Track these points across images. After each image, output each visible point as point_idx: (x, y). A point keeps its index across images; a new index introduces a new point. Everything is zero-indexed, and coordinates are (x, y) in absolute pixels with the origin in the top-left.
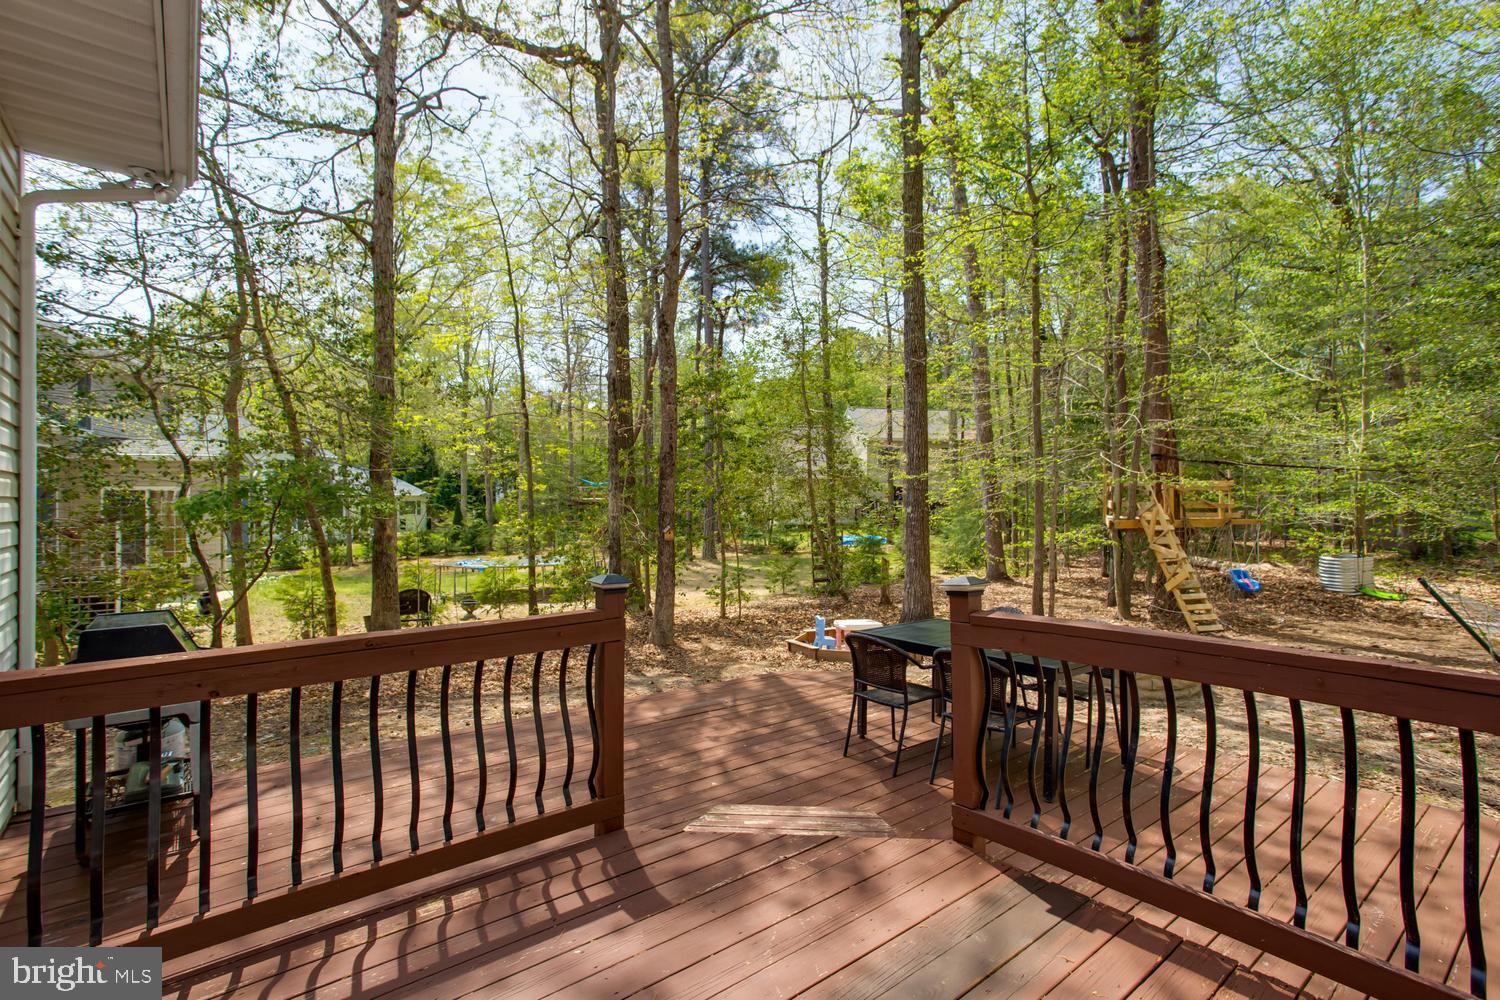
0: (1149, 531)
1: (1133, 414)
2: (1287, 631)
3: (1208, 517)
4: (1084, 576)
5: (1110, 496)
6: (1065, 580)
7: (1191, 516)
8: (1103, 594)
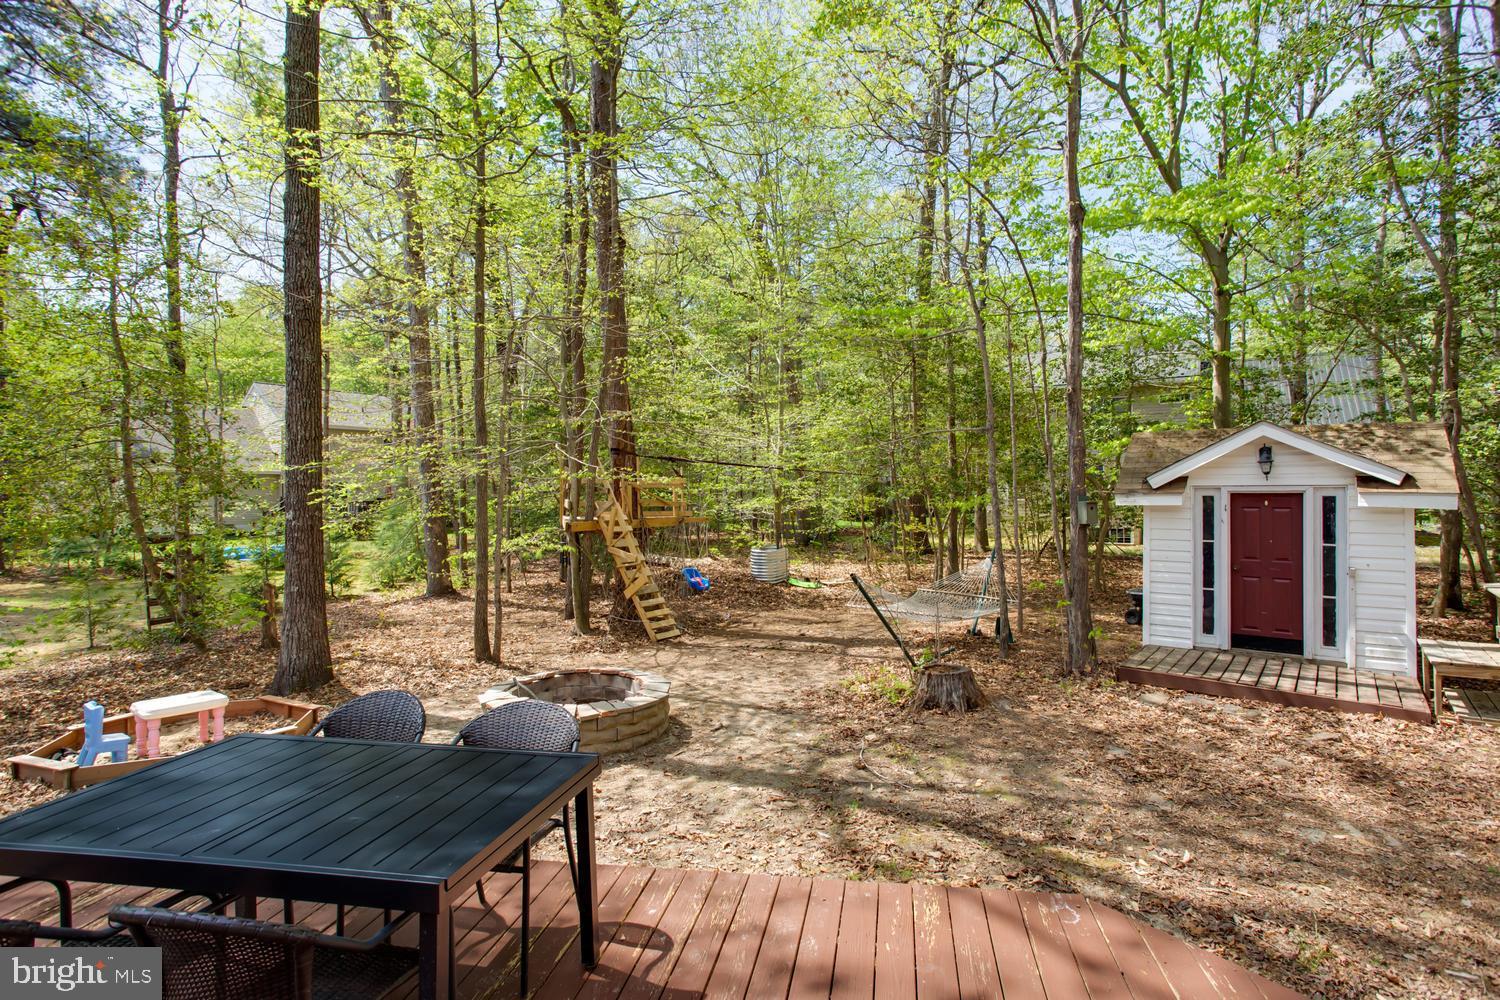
0: (608, 535)
1: (592, 402)
2: (733, 628)
3: (664, 515)
4: (543, 581)
5: (566, 495)
6: (521, 589)
7: (648, 515)
8: (561, 603)
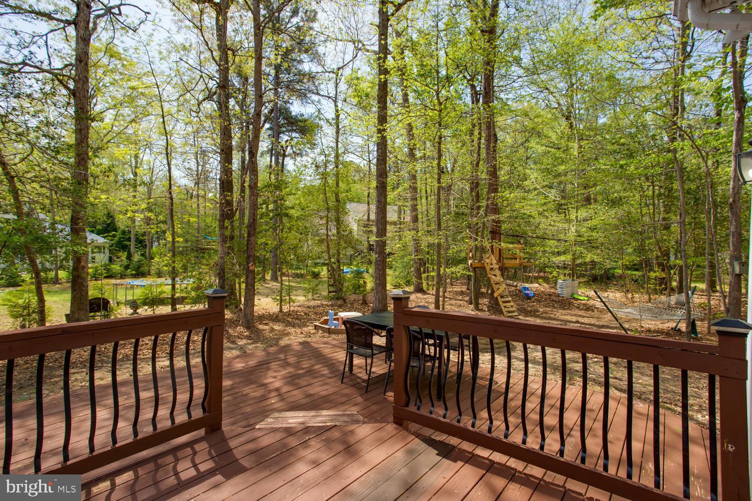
0: (488, 268)
1: (482, 212)
2: (544, 315)
3: (513, 262)
4: (459, 290)
5: (471, 251)
6: (450, 292)
7: (506, 261)
8: (467, 298)
